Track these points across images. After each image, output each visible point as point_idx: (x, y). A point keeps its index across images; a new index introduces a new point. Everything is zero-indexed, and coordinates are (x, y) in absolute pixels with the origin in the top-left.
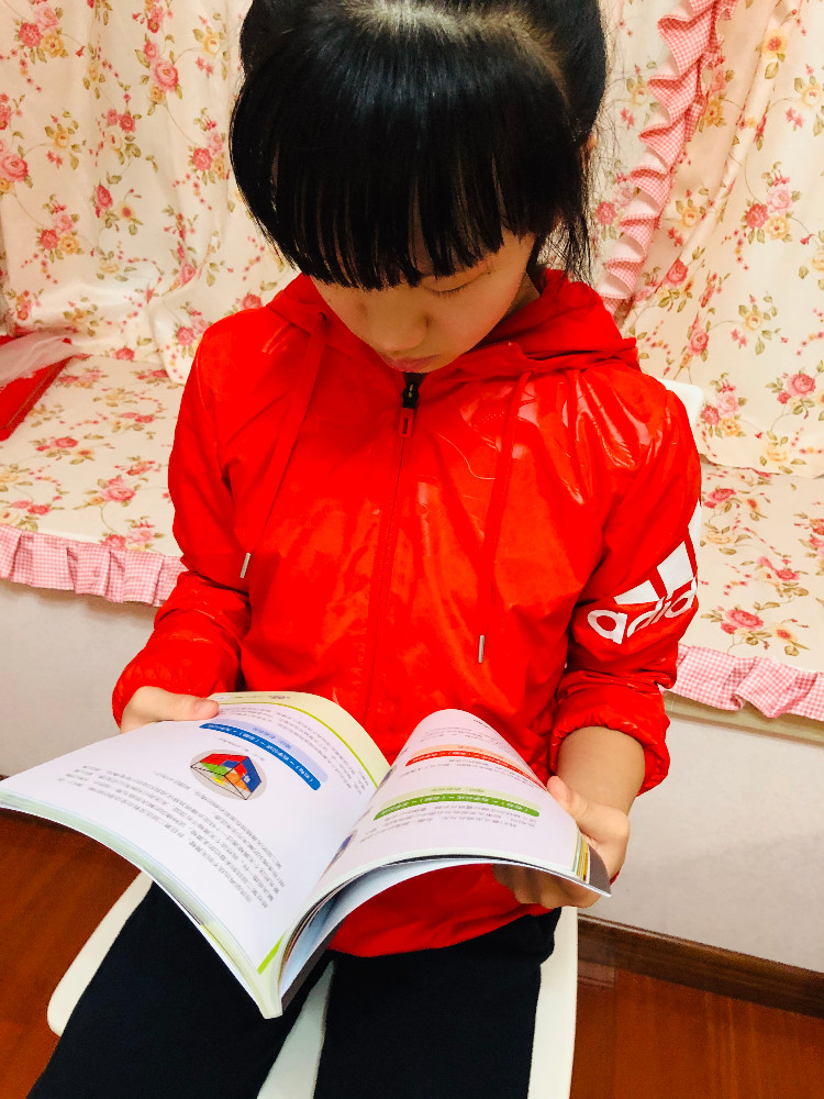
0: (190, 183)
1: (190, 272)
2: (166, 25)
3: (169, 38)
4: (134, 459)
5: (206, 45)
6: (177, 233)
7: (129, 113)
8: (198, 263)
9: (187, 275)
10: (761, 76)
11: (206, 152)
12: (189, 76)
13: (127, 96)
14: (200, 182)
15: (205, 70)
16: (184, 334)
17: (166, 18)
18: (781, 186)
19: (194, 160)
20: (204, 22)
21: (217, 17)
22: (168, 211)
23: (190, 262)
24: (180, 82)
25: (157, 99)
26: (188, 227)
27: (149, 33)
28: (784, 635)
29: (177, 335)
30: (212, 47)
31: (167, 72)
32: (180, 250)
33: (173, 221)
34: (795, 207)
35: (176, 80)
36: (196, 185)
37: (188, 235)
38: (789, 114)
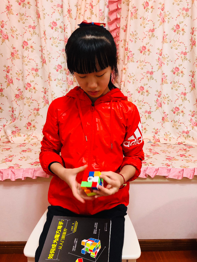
0: (15, 101)
1: (14, 119)
2: (11, 72)
3: (11, 74)
4: (9, 155)
5: (18, 75)
6: (12, 112)
7: (2, 88)
8: (17, 117)
9: (14, 120)
10: (123, 74)
11: (18, 95)
12: (15, 81)
13: (1, 85)
14: (17, 101)
15: (18, 80)
16: (14, 132)
17: (11, 71)
18: (129, 93)
19: (16, 96)
20: (18, 71)
21: (21, 70)
22: (10, 107)
23: (15, 117)
24: (13, 82)
25: (8, 85)
26: (14, 110)
27: (7, 73)
28: (151, 163)
29: (12, 133)
30: (19, 76)
31: (11, 80)
32: (12, 115)
33: (11, 109)
34: (132, 96)
35: (12, 81)
36: (16, 101)
37: (14, 112)
38: (128, 81)
